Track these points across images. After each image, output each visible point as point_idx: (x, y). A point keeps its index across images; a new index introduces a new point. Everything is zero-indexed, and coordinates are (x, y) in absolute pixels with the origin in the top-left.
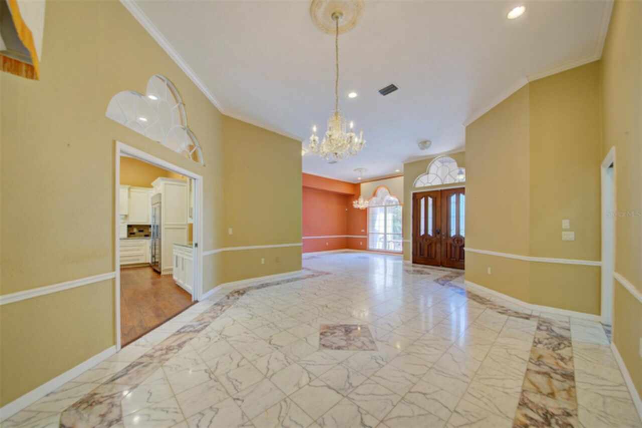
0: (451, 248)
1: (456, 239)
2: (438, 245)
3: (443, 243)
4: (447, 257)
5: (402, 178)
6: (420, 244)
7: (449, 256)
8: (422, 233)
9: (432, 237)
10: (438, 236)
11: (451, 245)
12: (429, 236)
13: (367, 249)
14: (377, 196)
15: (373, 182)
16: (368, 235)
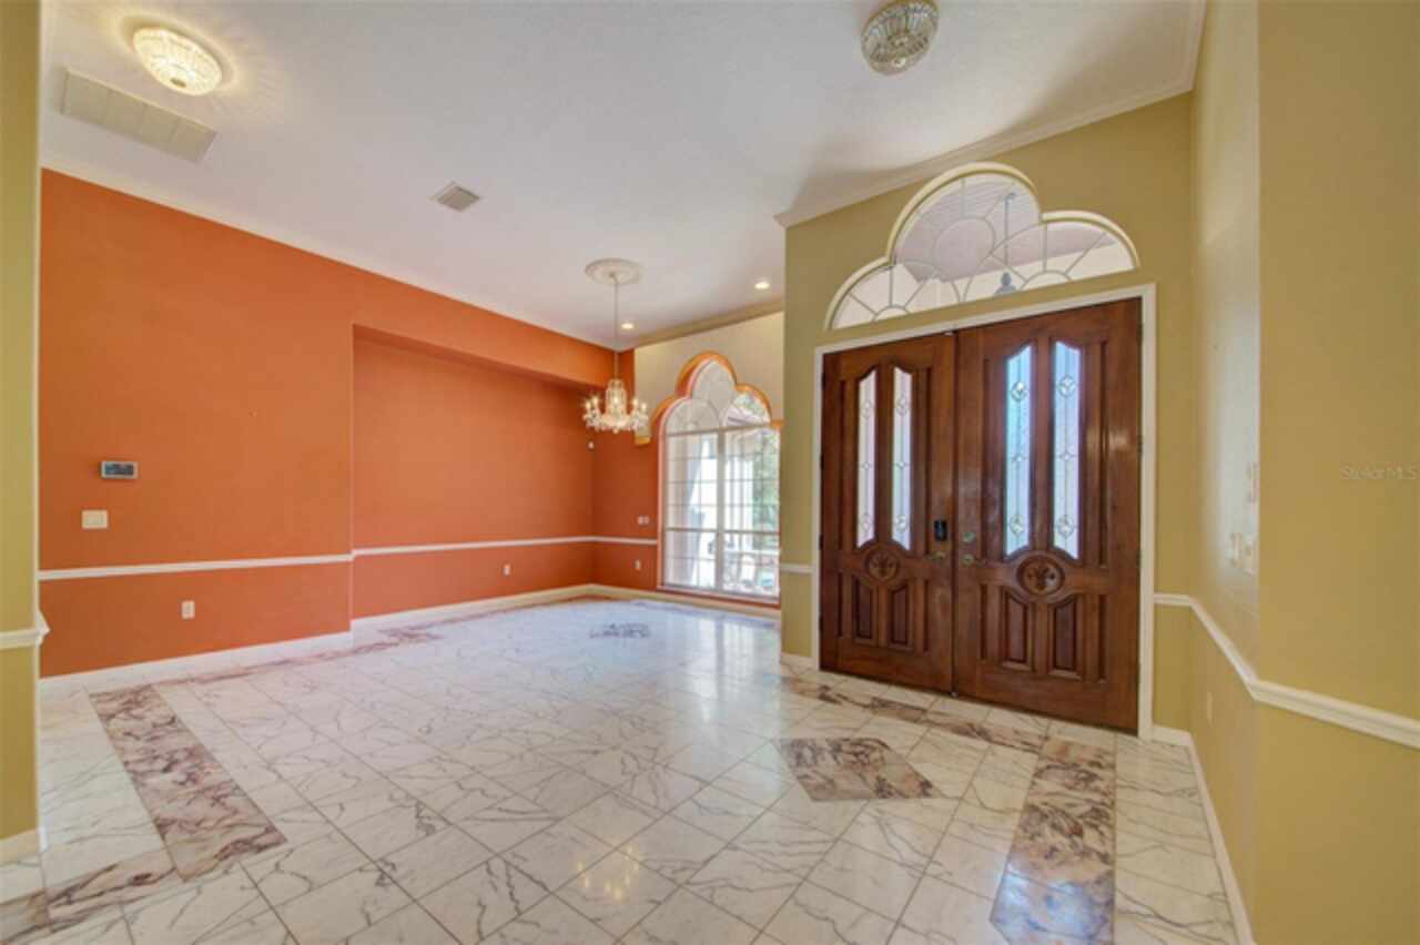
0: (1006, 613)
1: (1030, 570)
2: (941, 593)
3: (964, 581)
4: (984, 654)
5: (776, 321)
6: (857, 583)
7: (993, 646)
8: (865, 533)
9: (911, 555)
10: (941, 551)
11: (1006, 594)
12: (898, 547)
13: (659, 587)
14: (691, 395)
15: (676, 341)
16: (663, 535)
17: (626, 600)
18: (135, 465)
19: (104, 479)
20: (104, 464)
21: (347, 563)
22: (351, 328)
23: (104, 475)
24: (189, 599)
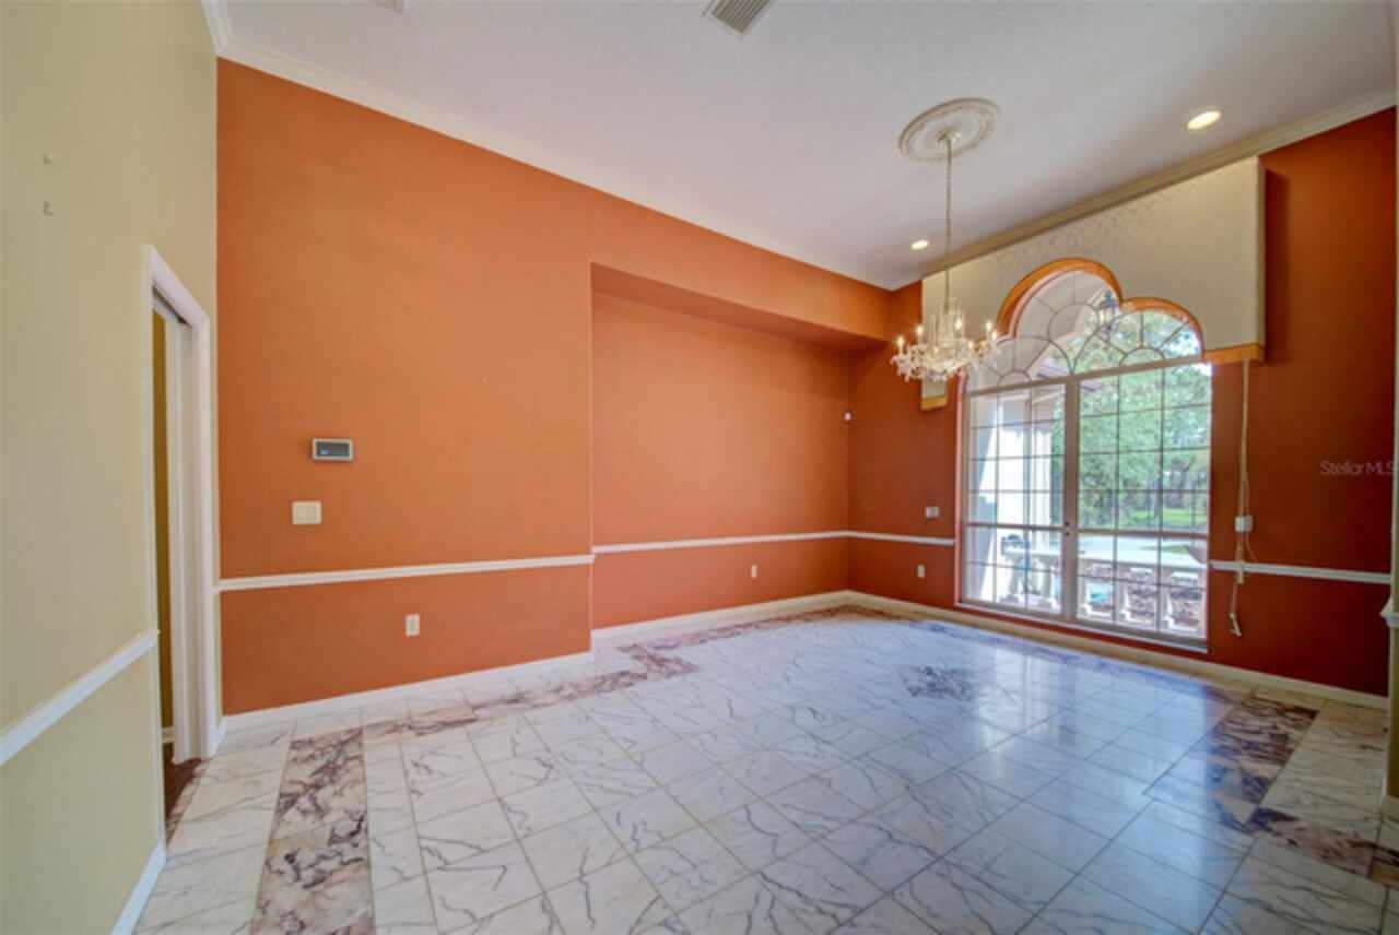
13: (957, 604)
14: (1015, 335)
15: (999, 253)
16: (962, 534)
17: (912, 619)
18: (350, 442)
19: (315, 461)
20: (315, 441)
21: (586, 566)
22: (589, 268)
23: (315, 457)
24: (414, 612)
